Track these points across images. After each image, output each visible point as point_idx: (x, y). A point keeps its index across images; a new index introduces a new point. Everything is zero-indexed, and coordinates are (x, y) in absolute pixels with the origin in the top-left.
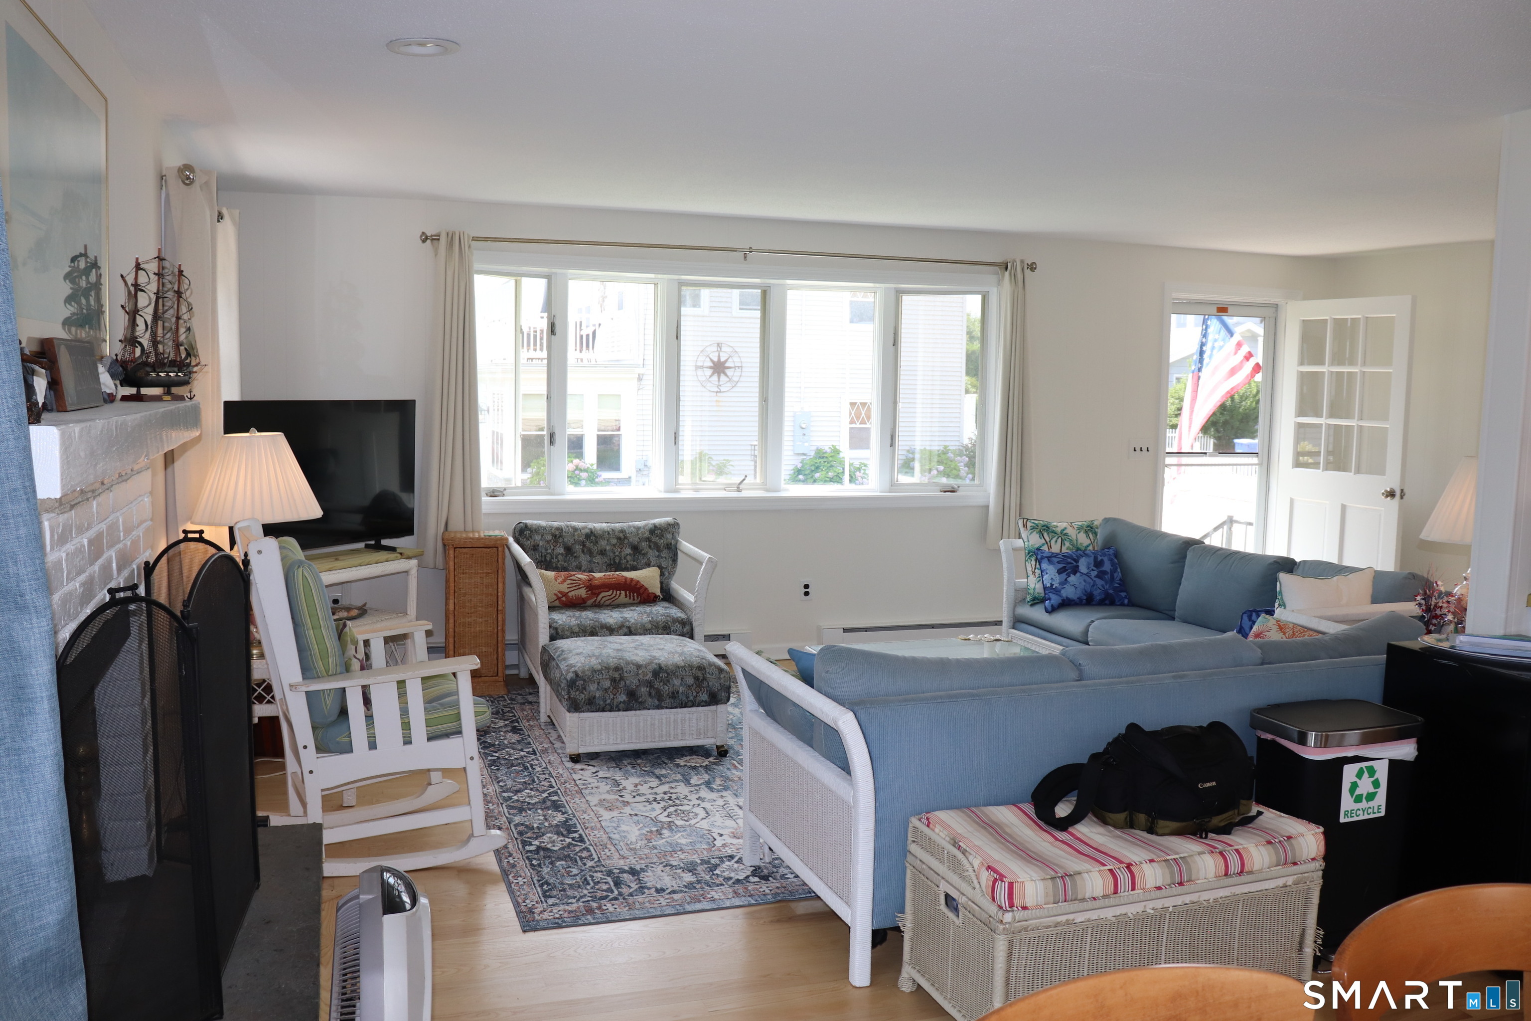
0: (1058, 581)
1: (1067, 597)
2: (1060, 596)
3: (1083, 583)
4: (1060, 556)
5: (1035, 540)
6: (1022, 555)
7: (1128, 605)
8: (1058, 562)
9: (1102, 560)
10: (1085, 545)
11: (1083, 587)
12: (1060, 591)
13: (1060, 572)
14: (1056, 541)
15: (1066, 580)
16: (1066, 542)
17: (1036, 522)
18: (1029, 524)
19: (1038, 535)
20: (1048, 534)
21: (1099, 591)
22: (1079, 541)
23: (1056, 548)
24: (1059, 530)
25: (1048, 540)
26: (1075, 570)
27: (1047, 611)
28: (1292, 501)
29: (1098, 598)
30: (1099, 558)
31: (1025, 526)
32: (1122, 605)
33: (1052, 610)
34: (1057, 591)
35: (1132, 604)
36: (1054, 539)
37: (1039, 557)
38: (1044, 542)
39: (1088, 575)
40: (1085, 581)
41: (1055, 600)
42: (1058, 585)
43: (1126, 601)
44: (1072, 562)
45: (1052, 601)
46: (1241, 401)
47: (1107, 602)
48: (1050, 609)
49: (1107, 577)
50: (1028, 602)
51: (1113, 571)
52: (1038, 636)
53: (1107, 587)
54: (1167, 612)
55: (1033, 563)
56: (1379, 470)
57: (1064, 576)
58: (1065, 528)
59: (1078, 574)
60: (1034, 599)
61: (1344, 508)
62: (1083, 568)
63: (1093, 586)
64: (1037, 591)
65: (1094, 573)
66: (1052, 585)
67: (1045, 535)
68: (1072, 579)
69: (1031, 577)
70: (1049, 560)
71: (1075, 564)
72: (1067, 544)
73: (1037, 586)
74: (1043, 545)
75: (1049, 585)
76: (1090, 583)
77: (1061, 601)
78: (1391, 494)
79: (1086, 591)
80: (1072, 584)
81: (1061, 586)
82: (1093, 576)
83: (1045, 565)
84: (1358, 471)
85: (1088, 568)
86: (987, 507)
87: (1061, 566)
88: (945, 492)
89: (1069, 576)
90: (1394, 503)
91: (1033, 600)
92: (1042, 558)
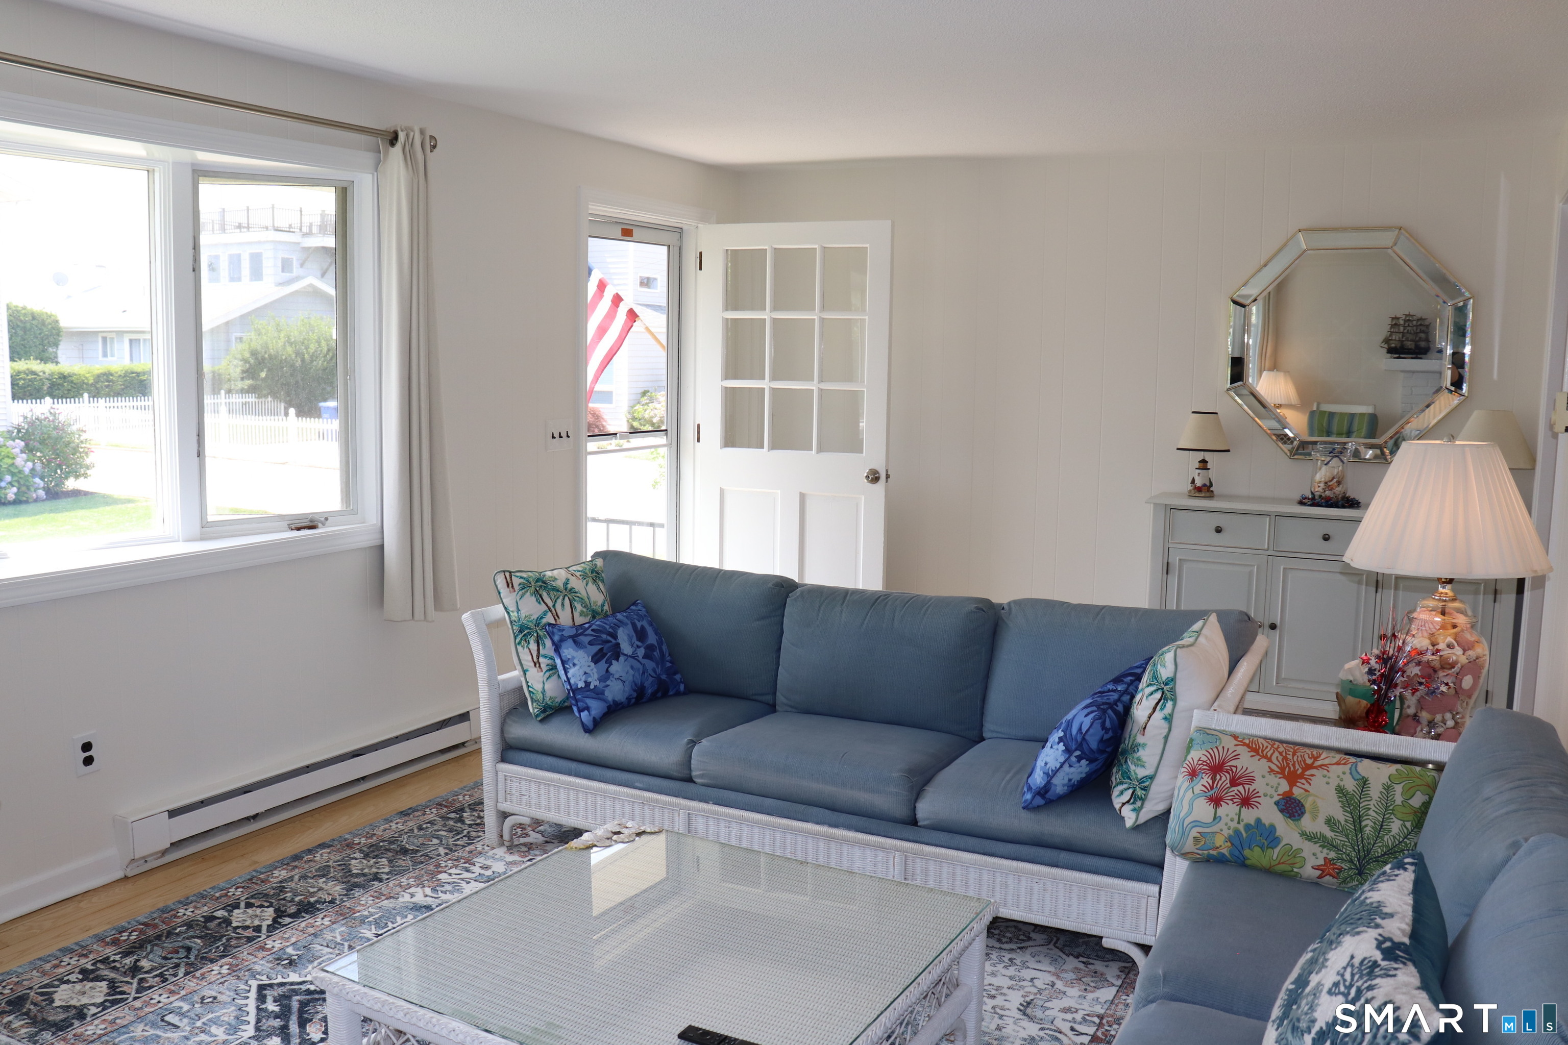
0: (596, 676)
1: (614, 701)
2: (605, 701)
3: (631, 672)
4: (589, 632)
5: (531, 608)
6: (508, 633)
7: (685, 694)
8: (590, 643)
9: (642, 627)
10: (600, 603)
11: (631, 678)
12: (603, 693)
13: (596, 659)
14: (563, 605)
15: (607, 671)
16: (576, 603)
17: (524, 575)
18: (516, 582)
19: (534, 599)
20: (548, 594)
21: (651, 679)
22: (592, 599)
23: (565, 618)
24: (560, 584)
25: (550, 604)
26: (617, 653)
27: (587, 731)
28: (722, 491)
29: (650, 691)
30: (639, 625)
31: (509, 584)
32: (678, 694)
33: (596, 727)
34: (598, 694)
35: (689, 691)
36: (559, 601)
37: (556, 638)
38: (545, 608)
39: (634, 657)
40: (632, 667)
41: (597, 708)
42: (597, 683)
43: (682, 687)
44: (609, 638)
45: (593, 712)
46: (312, 361)
47: (659, 694)
48: (590, 724)
49: (657, 654)
50: (537, 716)
51: (660, 643)
52: (570, 774)
53: (659, 671)
54: (760, 698)
55: (533, 646)
56: (853, 445)
57: (603, 664)
58: (568, 580)
59: (622, 658)
60: (544, 709)
61: (803, 497)
62: (626, 648)
63: (644, 673)
64: (549, 694)
65: (641, 652)
66: (587, 684)
67: (545, 595)
68: (617, 668)
69: (533, 672)
70: (575, 642)
71: (614, 641)
72: (579, 607)
73: (548, 686)
74: (545, 613)
75: (581, 685)
76: (639, 670)
77: (606, 710)
78: (874, 477)
79: (636, 685)
80: (617, 676)
81: (603, 684)
82: (640, 658)
83: (568, 651)
84: (820, 450)
85: (632, 646)
86: (380, 548)
87: (595, 648)
88: (299, 529)
89: (611, 664)
90: (880, 486)
91: (544, 711)
92: (562, 640)
